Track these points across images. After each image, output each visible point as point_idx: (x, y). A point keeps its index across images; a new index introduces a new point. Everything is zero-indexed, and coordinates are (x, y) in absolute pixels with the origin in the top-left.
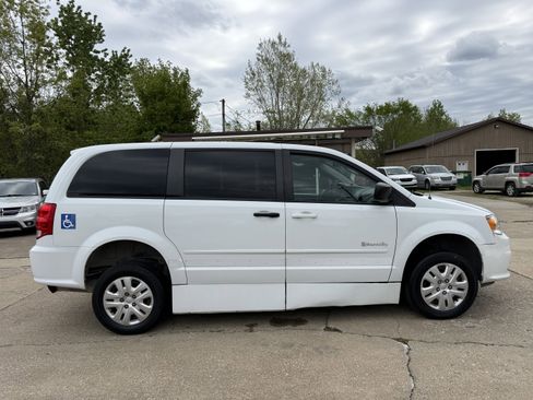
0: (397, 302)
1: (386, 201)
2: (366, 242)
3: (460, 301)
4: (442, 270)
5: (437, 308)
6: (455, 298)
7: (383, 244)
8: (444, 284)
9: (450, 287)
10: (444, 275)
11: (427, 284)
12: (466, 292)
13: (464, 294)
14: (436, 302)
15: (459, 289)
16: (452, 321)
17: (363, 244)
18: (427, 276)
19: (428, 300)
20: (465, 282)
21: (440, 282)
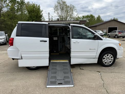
0: (97, 63)
1: (96, 39)
2: (91, 49)
3: (111, 63)
4: (108, 55)
5: (106, 64)
6: (110, 62)
7: (95, 49)
8: (108, 59)
9: (109, 59)
10: (108, 56)
11: (104, 59)
12: (113, 61)
13: (112, 61)
14: (106, 63)
15: (111, 60)
16: (109, 67)
17: (90, 49)
18: (104, 57)
19: (104, 62)
20: (113, 58)
21: (107, 58)
